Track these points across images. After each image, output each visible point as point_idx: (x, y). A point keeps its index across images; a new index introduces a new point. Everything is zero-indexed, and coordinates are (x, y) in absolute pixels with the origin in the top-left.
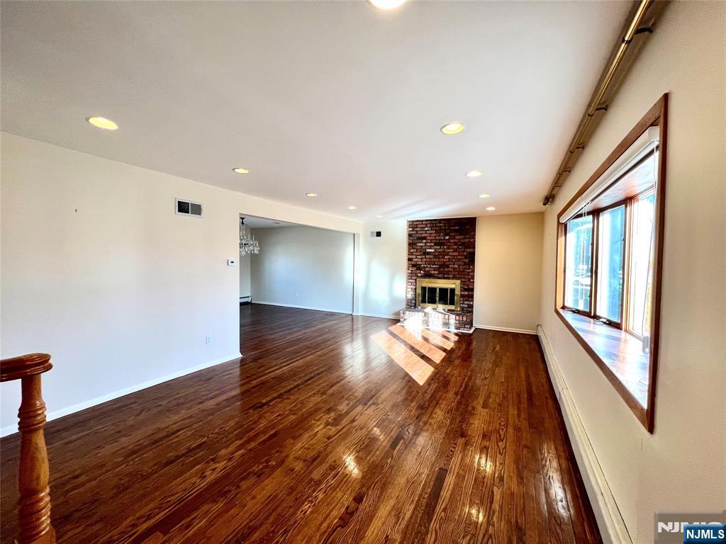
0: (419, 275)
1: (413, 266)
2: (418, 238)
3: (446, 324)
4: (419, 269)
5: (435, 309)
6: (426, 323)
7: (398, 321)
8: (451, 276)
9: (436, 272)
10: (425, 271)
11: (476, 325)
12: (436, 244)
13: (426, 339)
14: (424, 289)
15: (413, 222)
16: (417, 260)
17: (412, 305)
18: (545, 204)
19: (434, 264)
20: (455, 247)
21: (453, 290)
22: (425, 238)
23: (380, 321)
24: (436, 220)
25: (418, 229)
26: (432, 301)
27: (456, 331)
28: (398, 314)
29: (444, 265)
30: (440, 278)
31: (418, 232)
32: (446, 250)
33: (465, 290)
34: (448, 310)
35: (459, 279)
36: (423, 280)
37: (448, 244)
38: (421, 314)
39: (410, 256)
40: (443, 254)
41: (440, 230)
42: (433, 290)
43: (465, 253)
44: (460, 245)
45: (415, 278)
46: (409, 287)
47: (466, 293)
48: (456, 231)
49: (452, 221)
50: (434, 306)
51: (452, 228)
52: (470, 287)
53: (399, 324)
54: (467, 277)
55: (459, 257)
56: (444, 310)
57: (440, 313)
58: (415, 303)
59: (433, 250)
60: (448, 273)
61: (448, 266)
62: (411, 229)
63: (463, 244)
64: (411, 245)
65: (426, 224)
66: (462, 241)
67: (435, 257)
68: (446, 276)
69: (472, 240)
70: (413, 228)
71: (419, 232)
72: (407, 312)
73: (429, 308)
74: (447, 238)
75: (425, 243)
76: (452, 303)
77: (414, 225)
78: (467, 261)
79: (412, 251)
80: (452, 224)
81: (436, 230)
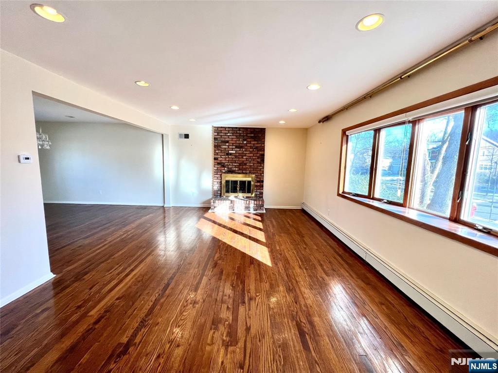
0: (224, 171)
1: (218, 164)
2: (223, 142)
3: (247, 208)
4: (223, 166)
5: (236, 197)
6: (232, 208)
7: (209, 208)
8: (248, 172)
9: (237, 169)
10: (228, 168)
11: (265, 206)
12: (237, 147)
13: (232, 219)
14: (227, 182)
15: (218, 128)
16: (222, 159)
17: (218, 195)
18: (320, 122)
19: (236, 163)
20: (251, 150)
21: (249, 182)
22: (228, 142)
23: (189, 210)
24: (236, 128)
25: (222, 134)
26: (234, 190)
27: (255, 212)
28: (209, 202)
29: (242, 164)
30: (239, 173)
31: (222, 136)
32: (244, 152)
33: (258, 182)
34: (247, 197)
35: (254, 173)
36: (227, 175)
37: (246, 147)
38: (228, 202)
39: (216, 156)
40: (242, 155)
41: (240, 135)
42: (235, 182)
43: (258, 155)
44: (255, 148)
45: (220, 173)
46: (215, 181)
47: (259, 184)
48: (251, 137)
49: (249, 130)
50: (236, 194)
51: (248, 135)
52: (261, 179)
53: (210, 211)
54: (259, 172)
55: (254, 158)
56: (243, 197)
57: (242, 199)
58: (221, 194)
59: (234, 152)
60: (245, 169)
61: (245, 164)
62: (216, 134)
63: (257, 148)
64: (217, 147)
65: (229, 131)
66: (256, 145)
67: (236, 157)
68: (244, 172)
69: (263, 145)
70: (218, 133)
71: (223, 137)
72: (217, 201)
73: (232, 196)
74: (245, 142)
75: (228, 146)
76: (249, 192)
77: (218, 131)
78: (259, 160)
79: (217, 151)
80: (249, 132)
81: (236, 136)
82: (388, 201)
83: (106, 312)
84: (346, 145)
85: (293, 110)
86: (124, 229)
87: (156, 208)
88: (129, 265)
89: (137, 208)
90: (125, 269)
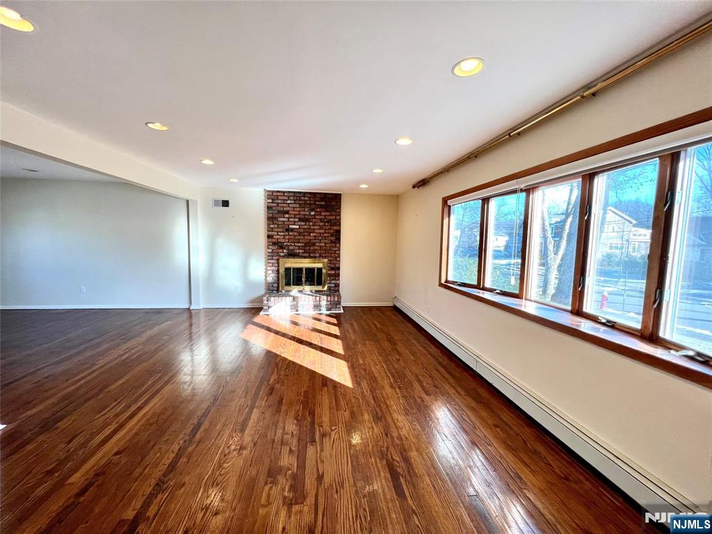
0: (282, 254)
1: (274, 244)
2: (279, 212)
3: (317, 307)
4: (282, 247)
5: (301, 292)
6: (295, 307)
7: (260, 309)
8: (318, 255)
9: (301, 251)
10: (288, 250)
11: (344, 304)
12: (300, 220)
13: (295, 324)
14: (287, 270)
15: (273, 192)
16: (279, 237)
17: (274, 289)
18: (414, 187)
19: (299, 242)
20: (321, 224)
21: (320, 270)
22: (287, 212)
23: (230, 313)
24: (300, 193)
25: (279, 201)
26: (298, 282)
27: (328, 312)
28: (260, 299)
29: (309, 244)
30: (305, 257)
31: (278, 205)
32: (312, 227)
33: (332, 269)
34: (316, 291)
35: (325, 257)
36: (287, 259)
37: (314, 220)
38: (289, 299)
39: (271, 233)
40: (309, 231)
41: (305, 204)
42: (299, 270)
43: (332, 231)
44: (326, 222)
45: (277, 258)
46: (269, 268)
47: (333, 272)
48: (321, 206)
49: (319, 196)
50: (300, 288)
51: (317, 203)
52: (337, 265)
53: (262, 313)
54: (333, 255)
55: (325, 235)
56: (311, 291)
57: (309, 295)
58: (278, 287)
59: (297, 227)
60: (314, 251)
61: (314, 244)
62: (270, 201)
63: (329, 221)
64: (271, 219)
65: (289, 197)
66: (329, 218)
67: (300, 234)
68: (312, 255)
69: (338, 218)
70: (273, 200)
71: (280, 205)
72: (272, 298)
73: (295, 290)
74: (313, 213)
75: (288, 218)
76: (319, 283)
77: (273, 196)
78: (333, 238)
79: (272, 226)
80: (317, 199)
81: (300, 204)
82: (501, 291)
83: (97, 475)
84: (447, 219)
85: (377, 171)
86: (124, 347)
87: (176, 312)
88: (136, 401)
89: (147, 313)
90: (128, 407)
